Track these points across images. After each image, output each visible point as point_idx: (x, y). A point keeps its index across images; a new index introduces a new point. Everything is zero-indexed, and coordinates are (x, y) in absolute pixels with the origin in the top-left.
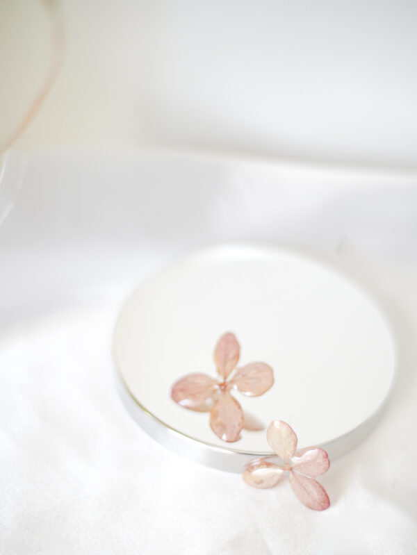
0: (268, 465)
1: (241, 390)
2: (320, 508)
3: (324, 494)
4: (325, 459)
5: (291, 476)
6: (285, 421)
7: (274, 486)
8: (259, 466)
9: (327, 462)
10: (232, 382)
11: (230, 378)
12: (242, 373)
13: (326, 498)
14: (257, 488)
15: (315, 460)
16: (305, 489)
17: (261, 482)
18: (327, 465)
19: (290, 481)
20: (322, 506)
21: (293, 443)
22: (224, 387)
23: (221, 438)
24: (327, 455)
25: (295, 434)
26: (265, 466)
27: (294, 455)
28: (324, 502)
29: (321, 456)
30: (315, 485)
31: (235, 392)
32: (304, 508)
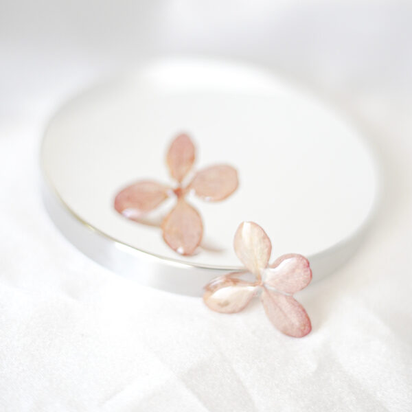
0: (235, 282)
1: (198, 194)
2: (300, 333)
3: (304, 315)
4: (306, 269)
5: (264, 293)
6: (256, 222)
7: (242, 309)
8: (223, 284)
9: (309, 272)
10: (189, 186)
11: (186, 182)
12: (201, 176)
13: (307, 320)
14: (221, 312)
15: (293, 271)
16: (281, 310)
17: (226, 304)
18: (309, 276)
19: (262, 301)
20: (302, 331)
21: (266, 250)
22: (178, 193)
23: (175, 250)
24: (308, 263)
25: (268, 238)
26: (231, 283)
27: (267, 266)
28: (305, 325)
29: (301, 265)
30: (293, 304)
31: (192, 198)
32: (279, 335)
